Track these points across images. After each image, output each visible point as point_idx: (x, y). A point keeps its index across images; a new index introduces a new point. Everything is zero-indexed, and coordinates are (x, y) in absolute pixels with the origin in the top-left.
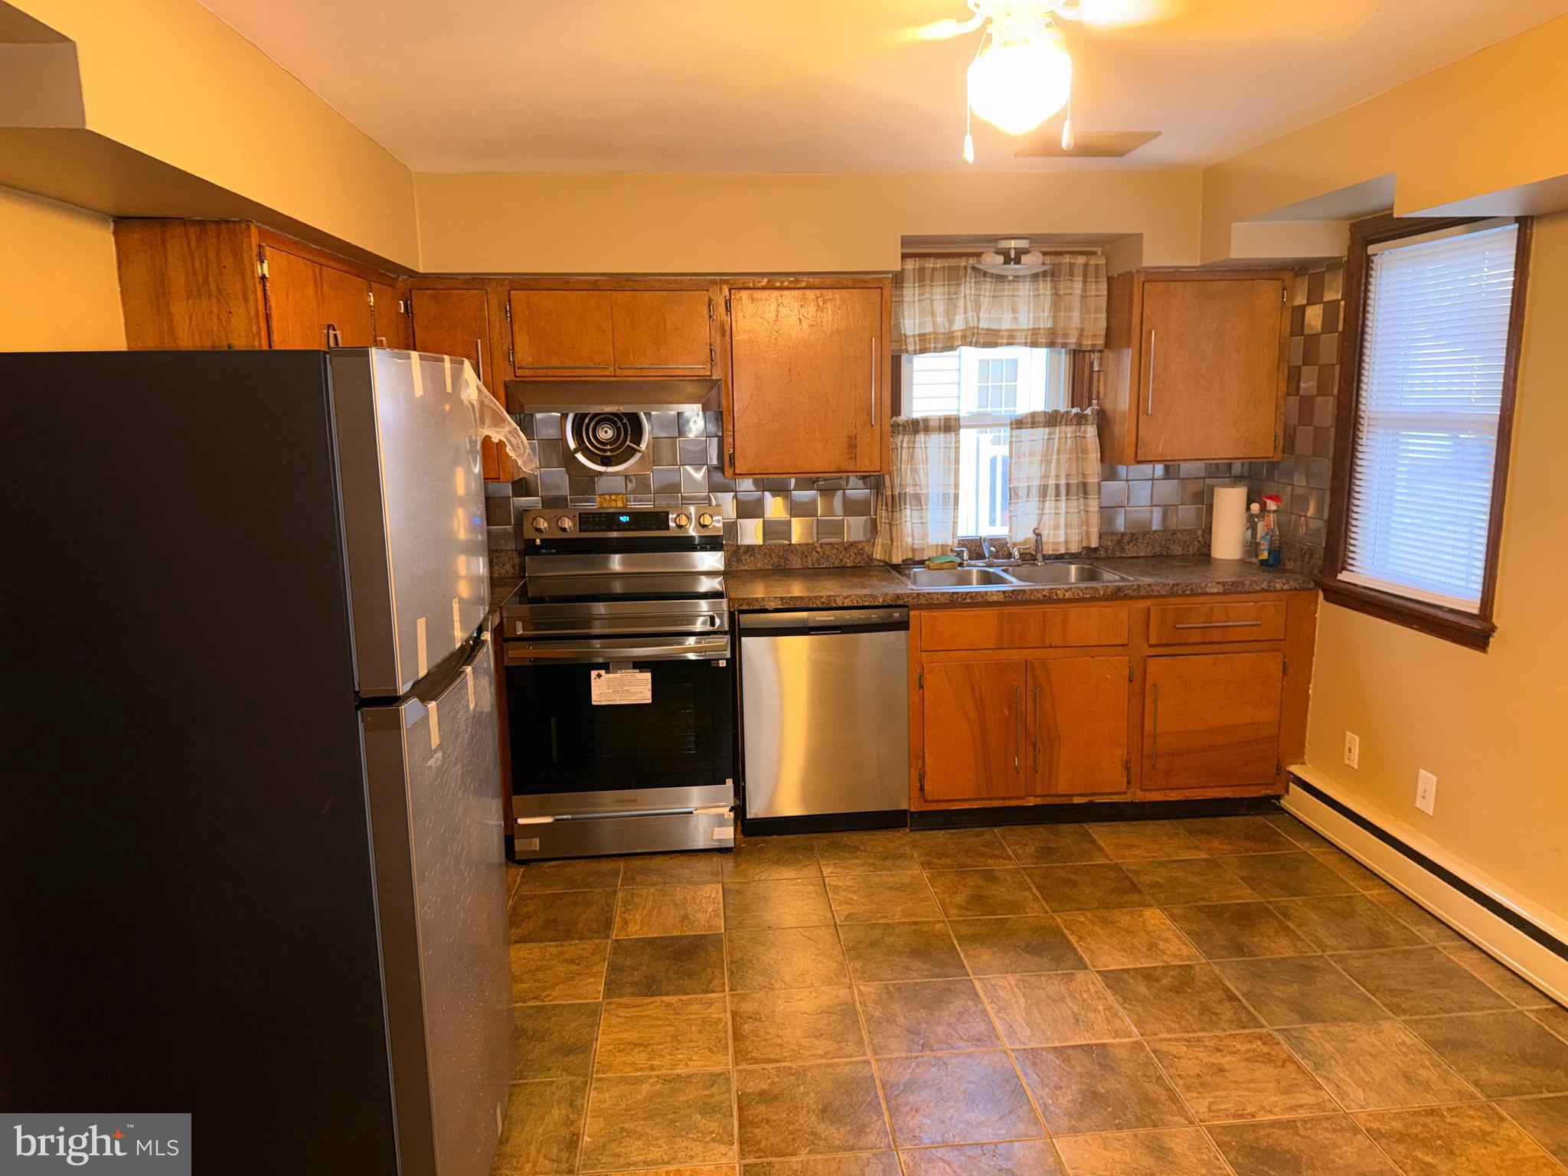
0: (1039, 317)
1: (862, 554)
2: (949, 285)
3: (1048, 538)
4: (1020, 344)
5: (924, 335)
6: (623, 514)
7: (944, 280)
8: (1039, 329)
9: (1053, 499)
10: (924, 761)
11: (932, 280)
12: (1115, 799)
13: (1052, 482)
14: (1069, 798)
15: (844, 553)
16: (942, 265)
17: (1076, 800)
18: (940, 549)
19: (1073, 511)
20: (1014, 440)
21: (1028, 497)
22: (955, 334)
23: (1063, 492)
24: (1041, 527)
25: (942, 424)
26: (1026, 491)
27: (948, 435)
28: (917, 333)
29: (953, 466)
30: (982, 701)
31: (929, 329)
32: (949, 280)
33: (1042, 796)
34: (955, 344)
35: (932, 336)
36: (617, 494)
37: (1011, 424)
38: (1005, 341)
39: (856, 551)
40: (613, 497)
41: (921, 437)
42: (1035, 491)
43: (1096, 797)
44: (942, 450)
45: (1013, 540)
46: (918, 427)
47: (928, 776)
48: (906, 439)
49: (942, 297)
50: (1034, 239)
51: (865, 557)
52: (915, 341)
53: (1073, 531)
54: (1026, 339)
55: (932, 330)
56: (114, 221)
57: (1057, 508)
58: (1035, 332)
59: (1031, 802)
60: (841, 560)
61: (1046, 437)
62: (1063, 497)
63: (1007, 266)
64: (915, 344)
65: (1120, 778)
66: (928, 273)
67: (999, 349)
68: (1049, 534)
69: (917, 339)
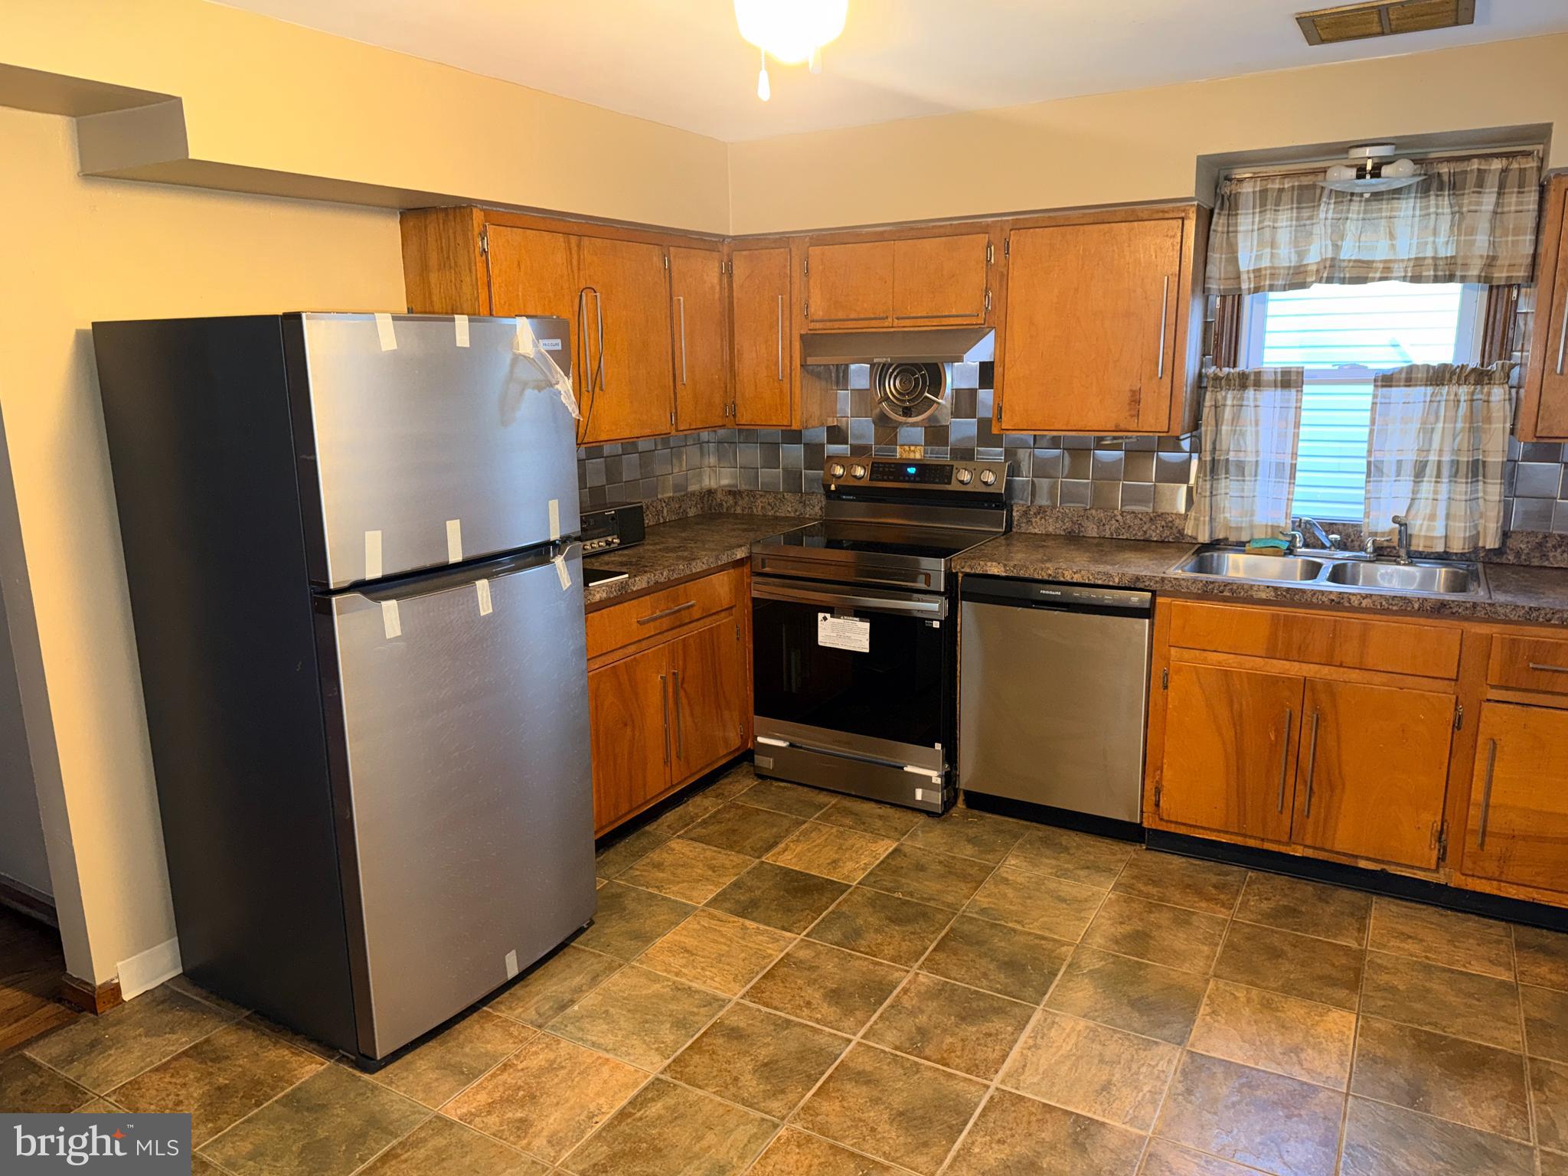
0: (1426, 243)
1: (1171, 528)
2: (1297, 208)
3: (1421, 530)
4: (1396, 278)
5: (1259, 270)
6: (911, 465)
7: (1292, 203)
8: (1425, 258)
9: (1434, 479)
10: (1162, 772)
11: (1277, 204)
12: (1420, 875)
13: (1433, 457)
14: (1353, 860)
15: (1148, 525)
16: (1291, 184)
17: (1363, 864)
18: (1269, 530)
19: (1458, 497)
20: (1378, 400)
21: (1398, 475)
22: (1309, 268)
23: (1446, 471)
24: (1410, 518)
25: (1279, 378)
26: (1394, 468)
27: (1286, 392)
28: (1251, 268)
29: (1291, 430)
30: (1241, 716)
31: (1265, 263)
32: (1299, 202)
33: (1314, 848)
34: (1309, 280)
35: (1268, 272)
36: (916, 445)
37: (1375, 381)
38: (1378, 275)
39: (1163, 523)
40: (912, 448)
41: (1250, 393)
42: (1408, 471)
43: (1393, 867)
44: (1278, 410)
45: (1372, 529)
46: (1244, 382)
47: (1164, 791)
48: (1230, 395)
49: (1289, 223)
50: (1399, 143)
51: (1175, 531)
52: (1249, 278)
53: (1457, 524)
54: (1406, 271)
55: (1268, 264)
56: (400, 213)
57: (1436, 492)
58: (1418, 262)
59: (1299, 852)
60: (1145, 532)
61: (1428, 399)
62: (1445, 480)
63: (1361, 181)
64: (1250, 282)
65: (1427, 850)
66: (1271, 197)
67: (1369, 285)
68: (1421, 525)
69: (1252, 276)
